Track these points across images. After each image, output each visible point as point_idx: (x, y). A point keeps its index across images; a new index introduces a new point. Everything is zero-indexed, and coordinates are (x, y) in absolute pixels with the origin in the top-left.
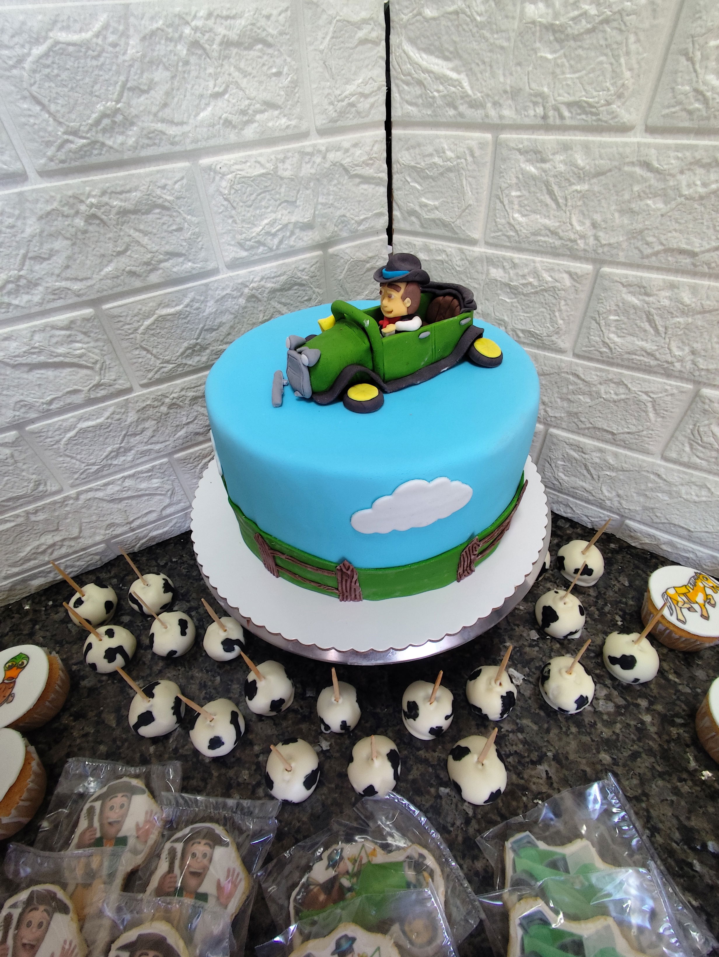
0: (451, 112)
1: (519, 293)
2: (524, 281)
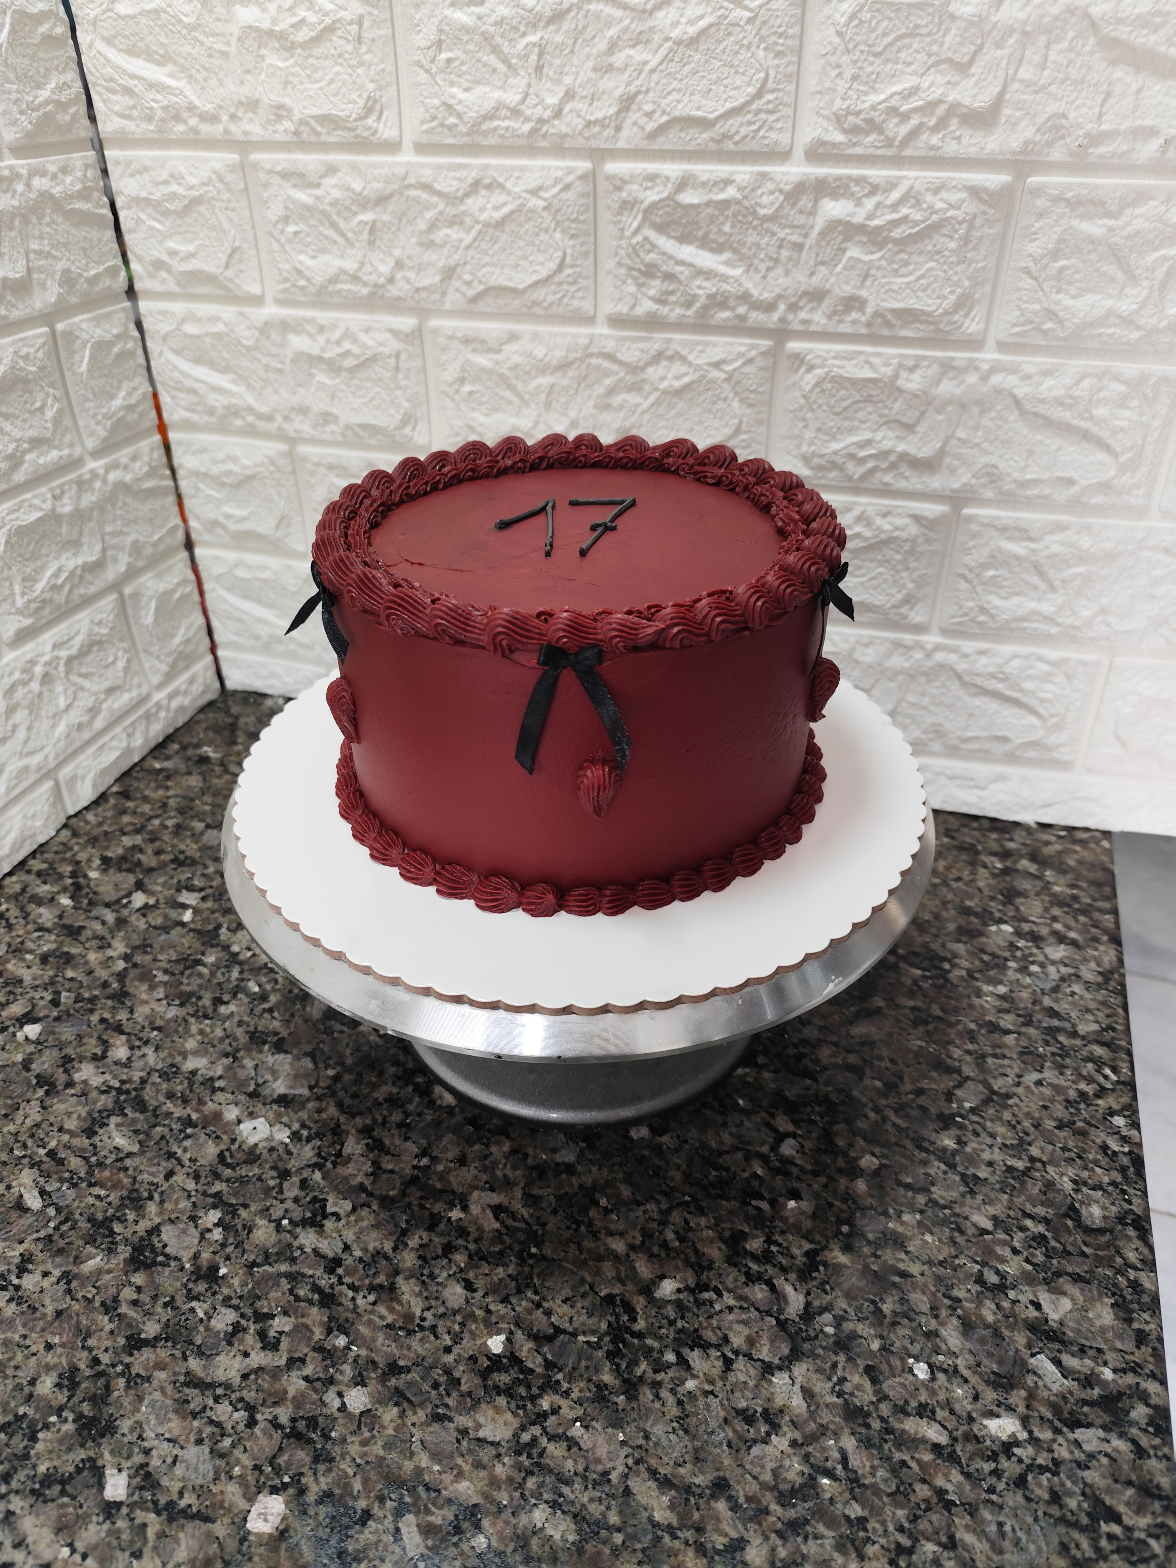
0: (181, 128)
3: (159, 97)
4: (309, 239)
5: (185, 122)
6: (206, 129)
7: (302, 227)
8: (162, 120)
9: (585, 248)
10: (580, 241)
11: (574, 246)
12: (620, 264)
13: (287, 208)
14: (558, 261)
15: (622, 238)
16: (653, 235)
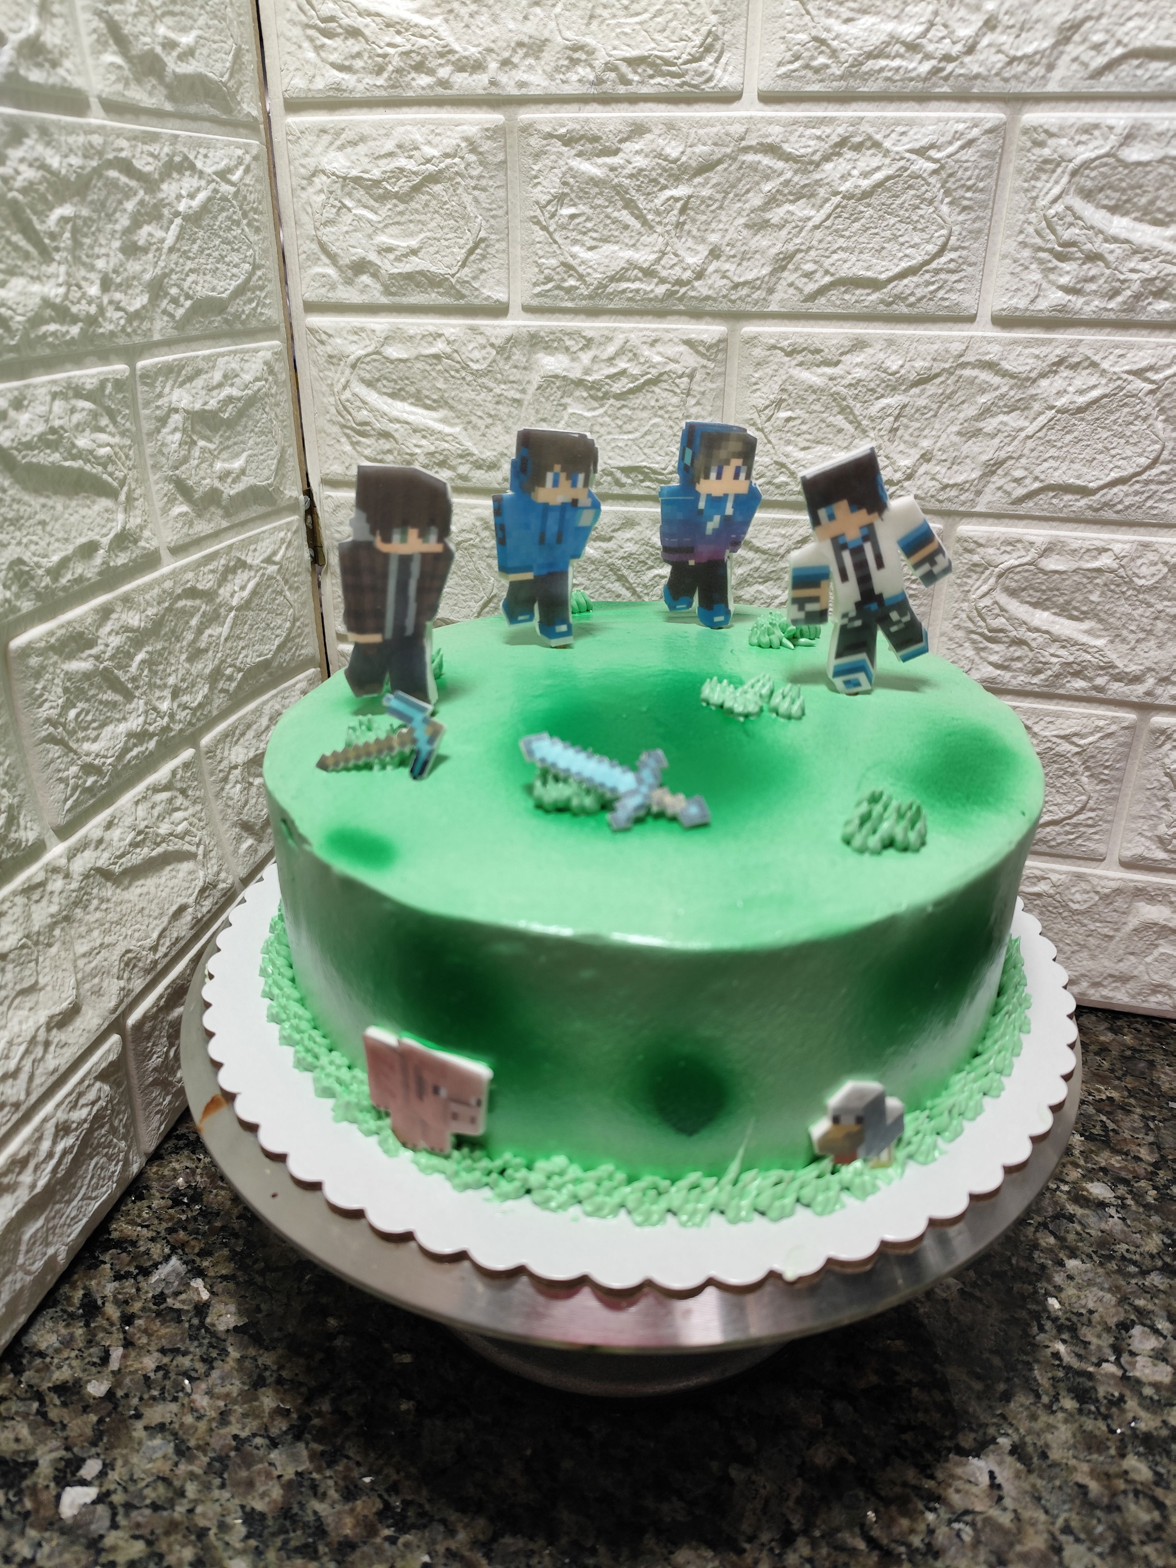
0: (424, 80)
1: (606, 396)
2: (613, 370)
3: (398, 40)
4: (589, 225)
5: (431, 72)
6: (463, 82)
7: (582, 208)
8: (399, 71)
9: (977, 225)
10: (973, 215)
11: (963, 223)
12: (1024, 244)
13: (565, 184)
14: (940, 242)
15: (1031, 210)
16: (1078, 204)
